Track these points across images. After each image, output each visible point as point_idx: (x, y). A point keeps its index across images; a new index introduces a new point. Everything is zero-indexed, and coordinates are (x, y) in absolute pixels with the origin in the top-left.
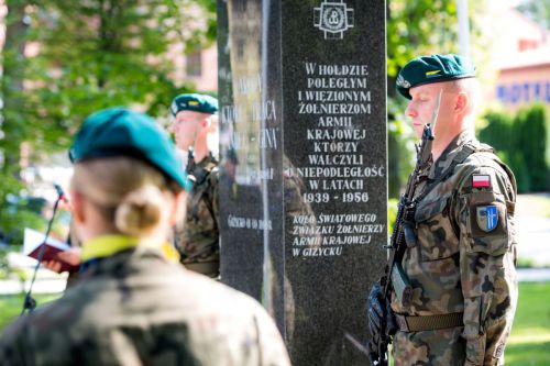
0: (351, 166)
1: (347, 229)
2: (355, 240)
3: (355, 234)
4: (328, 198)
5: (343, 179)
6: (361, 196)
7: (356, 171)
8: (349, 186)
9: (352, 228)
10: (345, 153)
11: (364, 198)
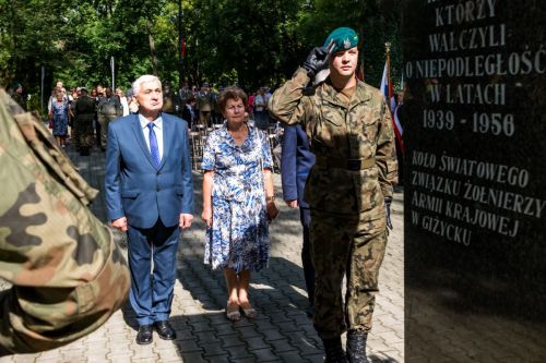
0: (487, 51)
1: (479, 194)
2: (490, 221)
3: (489, 208)
4: (452, 121)
5: (474, 80)
6: (501, 122)
7: (493, 61)
8: (482, 96)
9: (487, 191)
10: (477, 24)
11: (507, 126)
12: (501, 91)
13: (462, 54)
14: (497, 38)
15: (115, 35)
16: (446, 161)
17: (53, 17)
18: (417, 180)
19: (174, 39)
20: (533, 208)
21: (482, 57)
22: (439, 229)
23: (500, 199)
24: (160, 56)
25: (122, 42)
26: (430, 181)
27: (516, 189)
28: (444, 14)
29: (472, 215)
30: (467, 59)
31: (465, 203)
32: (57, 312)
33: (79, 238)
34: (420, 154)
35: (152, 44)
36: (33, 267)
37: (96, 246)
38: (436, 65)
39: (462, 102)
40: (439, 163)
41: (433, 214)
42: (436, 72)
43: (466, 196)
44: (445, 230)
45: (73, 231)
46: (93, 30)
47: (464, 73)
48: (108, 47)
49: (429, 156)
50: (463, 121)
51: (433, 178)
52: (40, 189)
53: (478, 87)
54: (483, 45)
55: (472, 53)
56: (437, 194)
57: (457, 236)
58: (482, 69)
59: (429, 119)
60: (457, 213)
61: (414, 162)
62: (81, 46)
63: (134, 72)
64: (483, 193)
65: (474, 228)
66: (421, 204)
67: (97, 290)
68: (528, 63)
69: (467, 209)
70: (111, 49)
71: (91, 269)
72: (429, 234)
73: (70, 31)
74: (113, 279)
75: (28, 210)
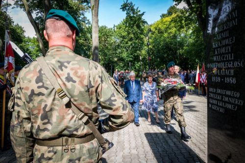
0: (229, 61)
1: (227, 99)
2: (229, 106)
3: (230, 103)
4: (219, 80)
5: (225, 69)
6: (232, 80)
7: (230, 63)
8: (227, 73)
9: (229, 99)
10: (226, 53)
11: (234, 81)
12: (232, 71)
13: (222, 61)
14: (231, 57)
15: (130, 56)
16: (218, 90)
17: (114, 52)
18: (211, 96)
20: (241, 103)
21: (227, 62)
22: (216, 108)
23: (232, 101)
24: (143, 62)
25: (132, 58)
26: (214, 96)
27: (236, 98)
28: (218, 51)
29: (225, 105)
30: (223, 63)
31: (223, 101)
32: (119, 121)
33: (123, 105)
34: (212, 88)
35: (141, 58)
36: (114, 111)
37: (127, 107)
38: (215, 64)
39: (222, 74)
40: (216, 91)
41: (215, 105)
42: (215, 66)
44: (218, 109)
45: (122, 103)
46: (124, 55)
47: (223, 67)
49: (214, 89)
52: (115, 94)
53: (226, 71)
54: (228, 59)
55: (225, 61)
56: (216, 99)
57: (221, 110)
58: (227, 66)
59: (213, 79)
60: (221, 104)
61: (210, 90)
62: (121, 59)
63: (136, 66)
65: (225, 108)
66: (212, 102)
67: (127, 116)
68: (239, 64)
69: (224, 103)
70: (130, 60)
71: (126, 112)
72: (214, 110)
73: (119, 55)
74: (131, 115)
75: (113, 98)
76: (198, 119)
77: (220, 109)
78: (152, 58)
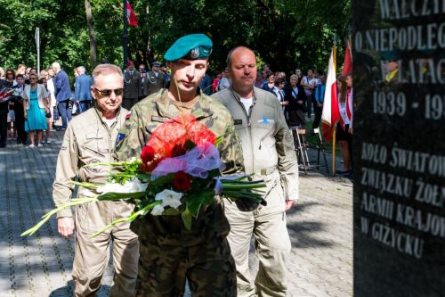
1: (431, 194)
8: (435, 73)
16: (397, 153)
18: (367, 179)
19: (118, 5)
21: (435, 25)
22: (389, 239)
25: (51, 9)
26: (380, 180)
29: (424, 221)
30: (420, 28)
31: (416, 206)
34: (371, 145)
35: (89, 11)
38: (387, 36)
39: (414, 81)
40: (390, 158)
41: (383, 220)
42: (386, 45)
43: (418, 197)
44: (396, 240)
47: (416, 45)
48: (33, 14)
49: (379, 149)
50: (416, 105)
51: (383, 175)
53: (431, 62)
54: (436, 11)
56: (387, 196)
57: (408, 247)
58: (435, 41)
59: (380, 103)
60: (408, 218)
61: (364, 156)
63: (67, 47)
64: (435, 194)
65: (426, 236)
66: (370, 208)
69: (419, 213)
70: (37, 18)
72: (379, 245)
76: (328, 277)
77: (403, 244)
78: (143, 15)
